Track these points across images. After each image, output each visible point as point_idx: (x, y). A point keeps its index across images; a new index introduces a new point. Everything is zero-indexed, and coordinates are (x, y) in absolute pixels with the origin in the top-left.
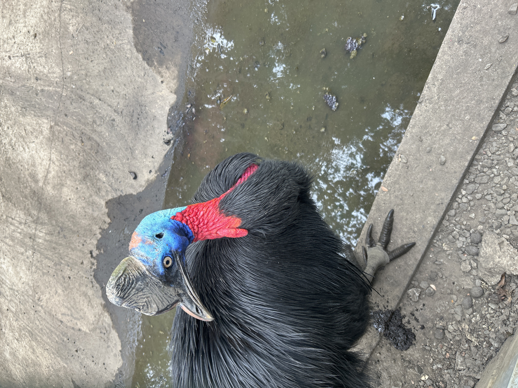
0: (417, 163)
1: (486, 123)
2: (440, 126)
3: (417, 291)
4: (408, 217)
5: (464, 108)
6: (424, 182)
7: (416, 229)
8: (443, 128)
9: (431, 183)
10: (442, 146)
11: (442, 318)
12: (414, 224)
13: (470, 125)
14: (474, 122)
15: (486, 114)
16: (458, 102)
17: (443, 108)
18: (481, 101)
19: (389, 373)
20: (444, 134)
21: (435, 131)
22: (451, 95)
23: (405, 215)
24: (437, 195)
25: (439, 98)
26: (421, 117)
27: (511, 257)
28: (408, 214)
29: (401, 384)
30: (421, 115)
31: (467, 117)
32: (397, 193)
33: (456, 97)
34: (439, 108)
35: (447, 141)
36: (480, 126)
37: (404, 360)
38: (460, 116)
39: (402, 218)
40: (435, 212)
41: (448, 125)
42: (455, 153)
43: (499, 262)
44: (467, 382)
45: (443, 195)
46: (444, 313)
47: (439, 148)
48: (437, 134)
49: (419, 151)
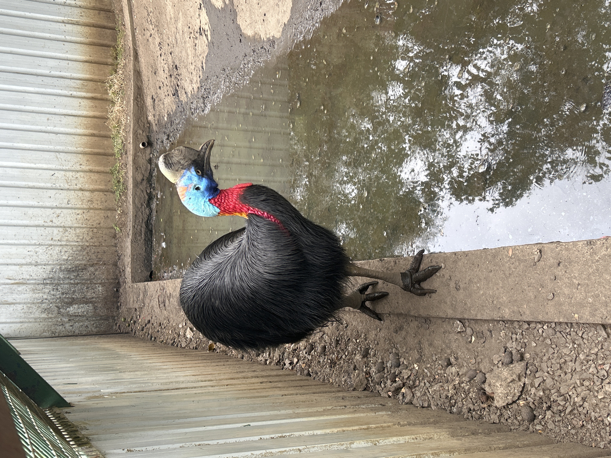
0: (540, 272)
1: (591, 320)
2: (575, 278)
3: (461, 328)
4: (500, 289)
5: (597, 292)
6: (530, 288)
7: (495, 302)
8: (575, 281)
9: (531, 294)
10: (561, 289)
11: (456, 359)
12: (497, 298)
13: (585, 306)
14: (588, 308)
15: (598, 317)
16: (599, 283)
17: (591, 271)
18: (607, 306)
19: (406, 335)
20: (571, 285)
21: (570, 275)
22: (603, 273)
23: (501, 285)
24: (525, 306)
25: (598, 261)
26: (577, 253)
27: (507, 393)
28: (502, 287)
29: (404, 350)
30: (579, 251)
31: (590, 300)
32: (512, 266)
33: (603, 279)
34: (590, 266)
35: (566, 291)
36: (587, 316)
37: (419, 344)
38: (589, 292)
39: (498, 284)
40: (513, 312)
41: (579, 284)
42: (561, 305)
43: (497, 386)
44: (425, 400)
45: (528, 312)
46: (461, 358)
47: (558, 287)
48: (568, 278)
49: (550, 267)
